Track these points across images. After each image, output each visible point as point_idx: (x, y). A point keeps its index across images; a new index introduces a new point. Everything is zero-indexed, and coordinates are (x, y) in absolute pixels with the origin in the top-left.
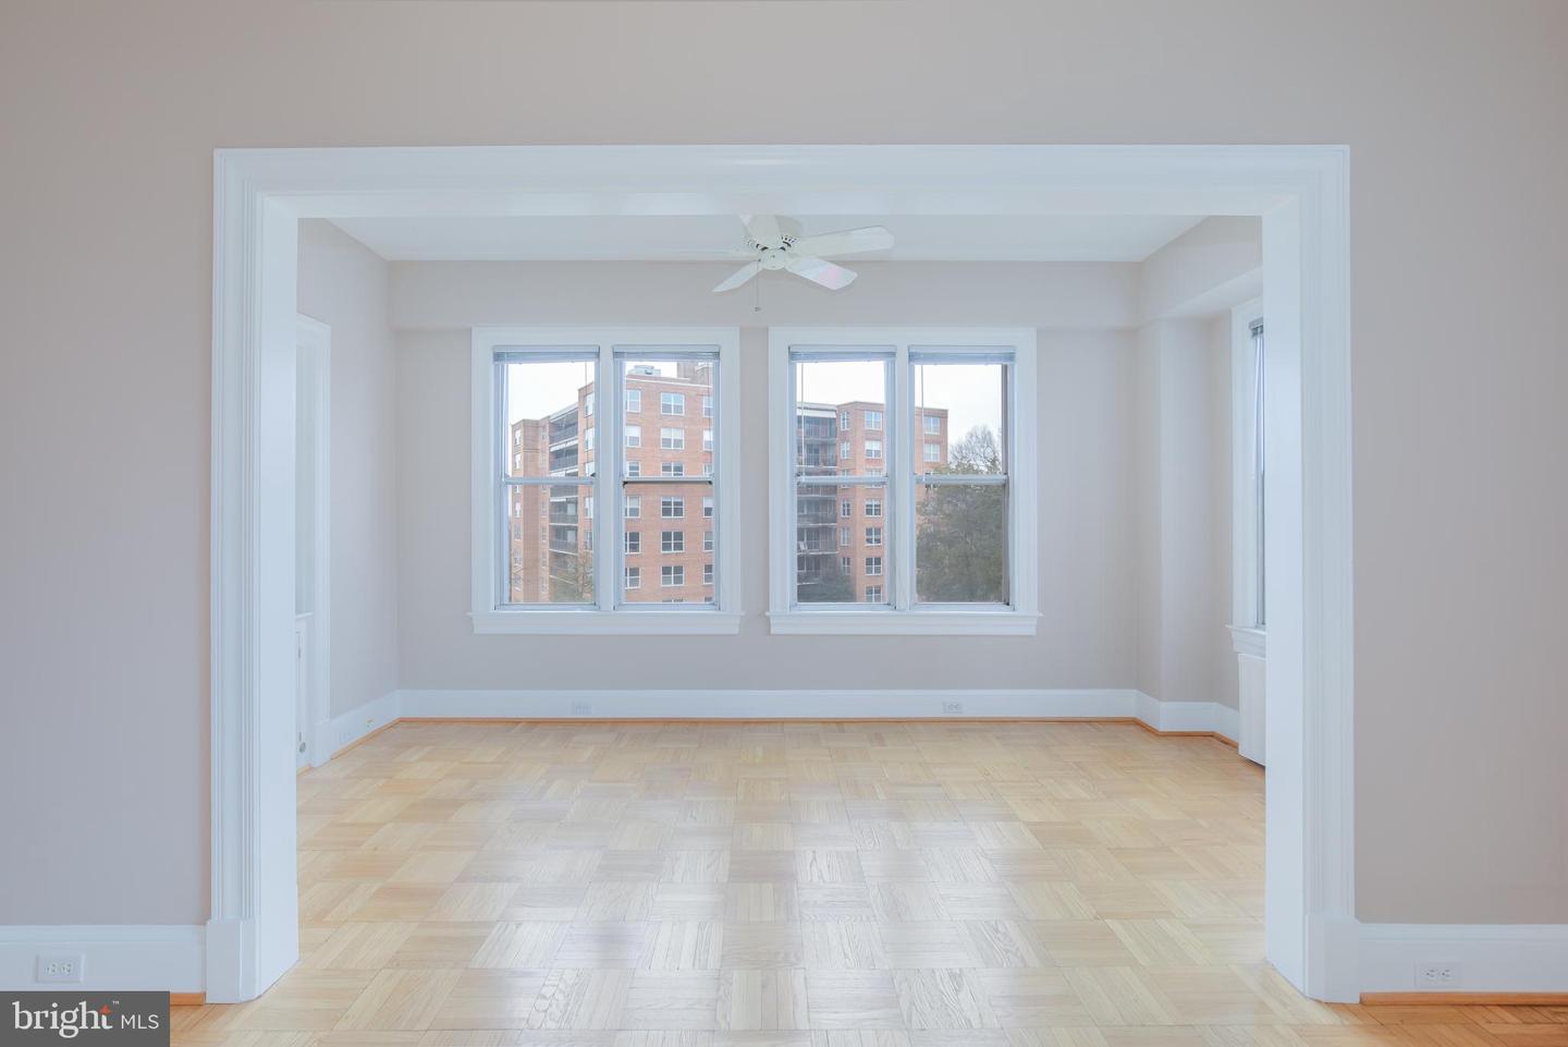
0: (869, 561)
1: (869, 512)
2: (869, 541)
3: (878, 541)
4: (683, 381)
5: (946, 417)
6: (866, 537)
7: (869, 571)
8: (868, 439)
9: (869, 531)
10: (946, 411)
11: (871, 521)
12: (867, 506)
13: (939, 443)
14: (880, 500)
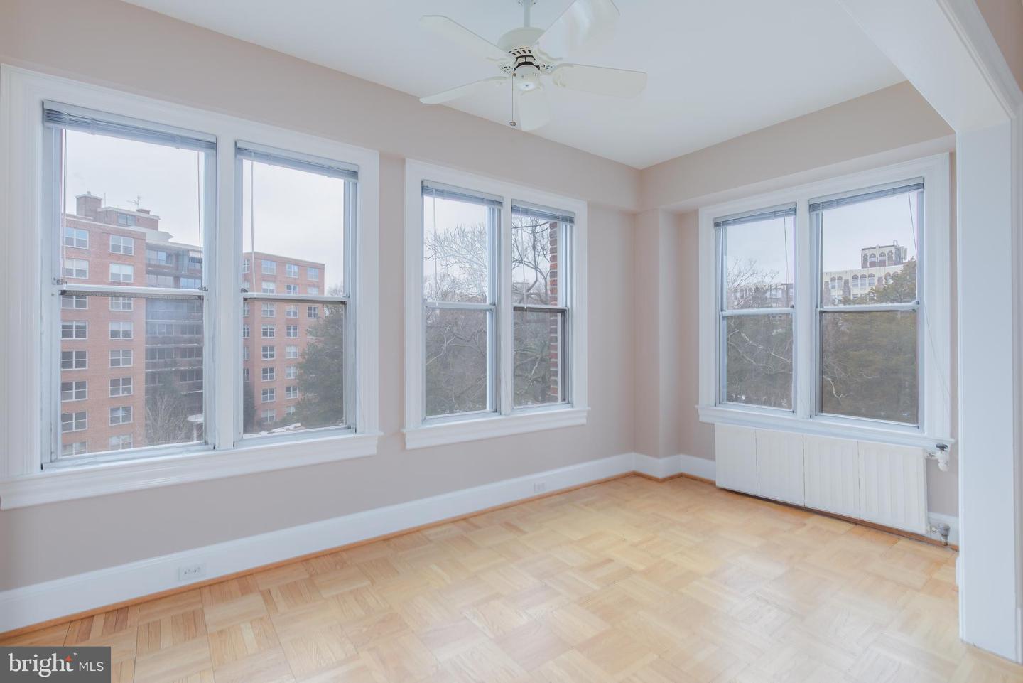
0: (265, 371)
1: (265, 334)
2: (265, 356)
3: (272, 356)
4: (81, 218)
5: (324, 269)
6: (262, 353)
7: (265, 377)
8: (264, 280)
9: (265, 349)
10: (324, 265)
11: (267, 341)
12: (264, 329)
13: (318, 287)
14: (273, 325)
